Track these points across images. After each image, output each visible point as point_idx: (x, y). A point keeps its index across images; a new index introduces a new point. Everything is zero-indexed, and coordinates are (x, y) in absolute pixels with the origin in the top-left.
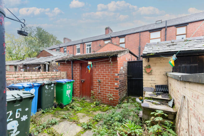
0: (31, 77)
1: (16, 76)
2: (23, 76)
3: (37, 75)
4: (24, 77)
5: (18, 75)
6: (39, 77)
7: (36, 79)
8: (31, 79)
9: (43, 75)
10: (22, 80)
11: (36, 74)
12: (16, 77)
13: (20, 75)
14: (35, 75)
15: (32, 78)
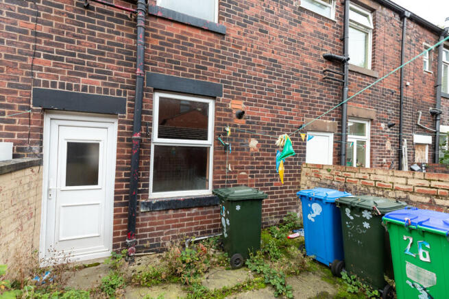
0: (393, 183)
1: (361, 176)
2: (372, 177)
3: (410, 182)
4: (375, 181)
5: (364, 175)
6: (416, 189)
7: (406, 192)
8: (392, 190)
9: (433, 184)
10: (370, 186)
11: (407, 178)
12: (360, 179)
13: (368, 175)
14: (403, 181)
15: (395, 185)
